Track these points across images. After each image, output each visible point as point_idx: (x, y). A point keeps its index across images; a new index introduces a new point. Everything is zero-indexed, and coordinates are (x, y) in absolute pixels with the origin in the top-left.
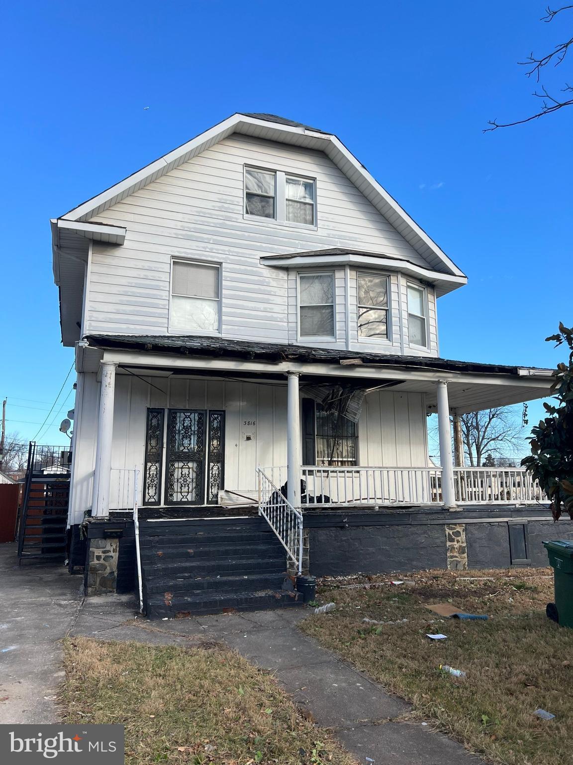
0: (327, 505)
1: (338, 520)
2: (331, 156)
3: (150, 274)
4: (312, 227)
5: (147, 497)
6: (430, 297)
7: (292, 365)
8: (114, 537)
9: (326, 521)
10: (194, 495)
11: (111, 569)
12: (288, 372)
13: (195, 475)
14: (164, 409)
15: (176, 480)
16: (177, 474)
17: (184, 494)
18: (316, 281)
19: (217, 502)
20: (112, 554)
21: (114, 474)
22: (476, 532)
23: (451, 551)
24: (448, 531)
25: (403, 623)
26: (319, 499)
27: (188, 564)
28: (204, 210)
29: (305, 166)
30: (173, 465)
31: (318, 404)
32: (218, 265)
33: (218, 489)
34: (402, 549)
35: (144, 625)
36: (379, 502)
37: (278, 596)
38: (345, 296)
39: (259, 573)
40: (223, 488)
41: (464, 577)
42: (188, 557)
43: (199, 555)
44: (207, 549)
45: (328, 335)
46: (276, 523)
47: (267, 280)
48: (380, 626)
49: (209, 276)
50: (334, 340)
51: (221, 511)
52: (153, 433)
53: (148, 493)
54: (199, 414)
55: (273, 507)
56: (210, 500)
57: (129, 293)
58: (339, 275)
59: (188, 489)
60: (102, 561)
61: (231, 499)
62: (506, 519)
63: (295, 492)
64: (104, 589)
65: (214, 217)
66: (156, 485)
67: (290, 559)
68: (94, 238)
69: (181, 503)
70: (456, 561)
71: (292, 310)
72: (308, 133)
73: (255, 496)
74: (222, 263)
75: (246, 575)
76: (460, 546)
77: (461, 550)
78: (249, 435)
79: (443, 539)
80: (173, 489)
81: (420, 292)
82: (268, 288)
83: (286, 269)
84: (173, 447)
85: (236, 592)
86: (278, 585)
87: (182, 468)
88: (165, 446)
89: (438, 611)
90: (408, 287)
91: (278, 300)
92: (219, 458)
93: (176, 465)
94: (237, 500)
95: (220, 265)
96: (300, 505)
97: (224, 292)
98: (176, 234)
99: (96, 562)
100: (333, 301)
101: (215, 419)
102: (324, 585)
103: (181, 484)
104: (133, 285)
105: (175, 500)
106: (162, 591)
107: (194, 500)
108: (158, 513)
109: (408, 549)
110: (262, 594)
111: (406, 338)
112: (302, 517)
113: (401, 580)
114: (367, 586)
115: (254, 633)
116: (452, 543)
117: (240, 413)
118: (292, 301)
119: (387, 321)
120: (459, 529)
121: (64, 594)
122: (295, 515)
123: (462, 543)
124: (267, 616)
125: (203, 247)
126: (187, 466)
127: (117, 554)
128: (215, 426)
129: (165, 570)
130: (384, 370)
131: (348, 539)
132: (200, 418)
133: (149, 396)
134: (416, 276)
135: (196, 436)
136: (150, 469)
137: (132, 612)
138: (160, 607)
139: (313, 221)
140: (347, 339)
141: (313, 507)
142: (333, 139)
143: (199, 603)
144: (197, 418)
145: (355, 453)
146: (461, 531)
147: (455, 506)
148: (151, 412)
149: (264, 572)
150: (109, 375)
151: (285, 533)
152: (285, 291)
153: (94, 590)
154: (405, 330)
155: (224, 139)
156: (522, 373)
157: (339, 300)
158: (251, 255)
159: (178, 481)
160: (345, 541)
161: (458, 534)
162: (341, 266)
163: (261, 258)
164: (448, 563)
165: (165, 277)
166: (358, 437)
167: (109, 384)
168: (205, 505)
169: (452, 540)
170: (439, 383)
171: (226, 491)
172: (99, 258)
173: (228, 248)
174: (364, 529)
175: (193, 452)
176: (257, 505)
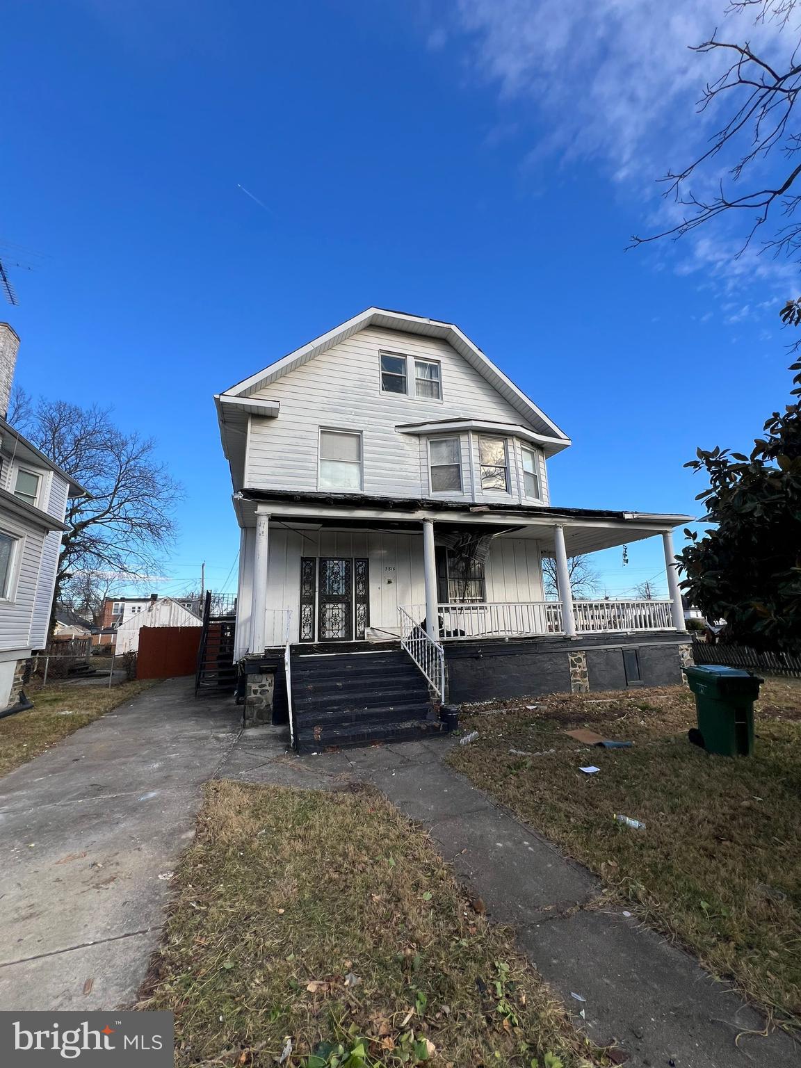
0: (463, 638)
1: (473, 651)
2: (452, 343)
3: (300, 442)
4: (439, 401)
5: (303, 635)
6: (541, 458)
7: (427, 513)
8: (269, 673)
9: (463, 652)
10: (344, 632)
11: (267, 702)
12: (424, 520)
13: (344, 615)
14: (315, 558)
15: (327, 619)
16: (329, 614)
17: (335, 632)
18: (444, 444)
19: (364, 639)
20: (267, 688)
21: (269, 614)
22: (594, 658)
23: (574, 676)
24: (570, 658)
25: (551, 754)
26: (456, 633)
27: (337, 697)
29: (431, 351)
30: (324, 607)
31: (450, 552)
33: (365, 627)
34: (531, 675)
35: (291, 761)
36: (509, 634)
37: (423, 727)
38: (470, 456)
39: (405, 704)
40: (368, 626)
41: (590, 700)
42: (336, 690)
43: (347, 688)
44: (355, 682)
45: (455, 490)
46: (418, 655)
47: (401, 444)
48: (529, 758)
49: (352, 442)
50: (461, 494)
51: (368, 646)
52: (306, 580)
53: (304, 631)
54: (346, 561)
55: (415, 642)
56: (358, 636)
57: (283, 458)
58: (463, 438)
59: (339, 627)
60: (258, 695)
61: (376, 636)
62: (621, 646)
63: (433, 627)
64: (261, 721)
66: (310, 624)
67: (432, 688)
68: (253, 412)
69: (332, 639)
70: (580, 684)
71: (424, 469)
72: (432, 323)
73: (398, 632)
74: (362, 431)
75: (392, 706)
76: (582, 671)
77: (583, 675)
78: (389, 579)
79: (567, 665)
80: (325, 627)
81: (532, 454)
82: (404, 452)
83: (418, 435)
84: (325, 590)
85: (383, 723)
86: (422, 715)
87: (333, 609)
88: (317, 590)
89: (580, 739)
90: (523, 449)
91: (411, 461)
92: (365, 600)
93: (327, 606)
94: (382, 636)
95: (361, 433)
96: (438, 639)
97: (365, 455)
98: (323, 408)
99: (253, 695)
100: (460, 460)
101: (360, 566)
102: (464, 712)
103: (332, 623)
104: (286, 451)
105: (327, 637)
106: (310, 726)
107: (343, 636)
108: (310, 649)
109: (536, 675)
110: (407, 725)
111: (523, 492)
112: (442, 650)
113: (534, 705)
114: (504, 712)
115: (401, 769)
116: (574, 669)
117: (382, 560)
118: (424, 462)
119: (506, 478)
120: (580, 656)
121: (224, 726)
122: (436, 649)
123: (584, 668)
124: (414, 748)
125: (346, 419)
126: (337, 607)
127: (273, 687)
128: (360, 572)
129: (314, 703)
130: (508, 517)
131: (483, 669)
132: (347, 565)
133: (302, 546)
134: (528, 439)
135: (344, 581)
136: (304, 610)
137: (283, 745)
138: (309, 742)
139: (438, 395)
140: (473, 493)
142: (453, 327)
143: (348, 737)
144: (344, 566)
145: (482, 592)
146: (582, 657)
147: (575, 636)
148: (305, 561)
149: (409, 703)
150: (262, 525)
151: (426, 665)
152: (418, 454)
153: (251, 722)
154: (522, 484)
155: (362, 330)
156: (627, 516)
157: (464, 460)
158: (388, 424)
159: (329, 620)
160: (480, 670)
161: (579, 660)
162: (465, 431)
163: (396, 426)
164: (573, 687)
165: (314, 444)
166: (484, 578)
167: (263, 533)
168: (354, 641)
169: (574, 666)
170: (556, 527)
171: (372, 628)
172: (257, 428)
173: (368, 419)
174: (496, 659)
175: (342, 595)
176: (399, 640)
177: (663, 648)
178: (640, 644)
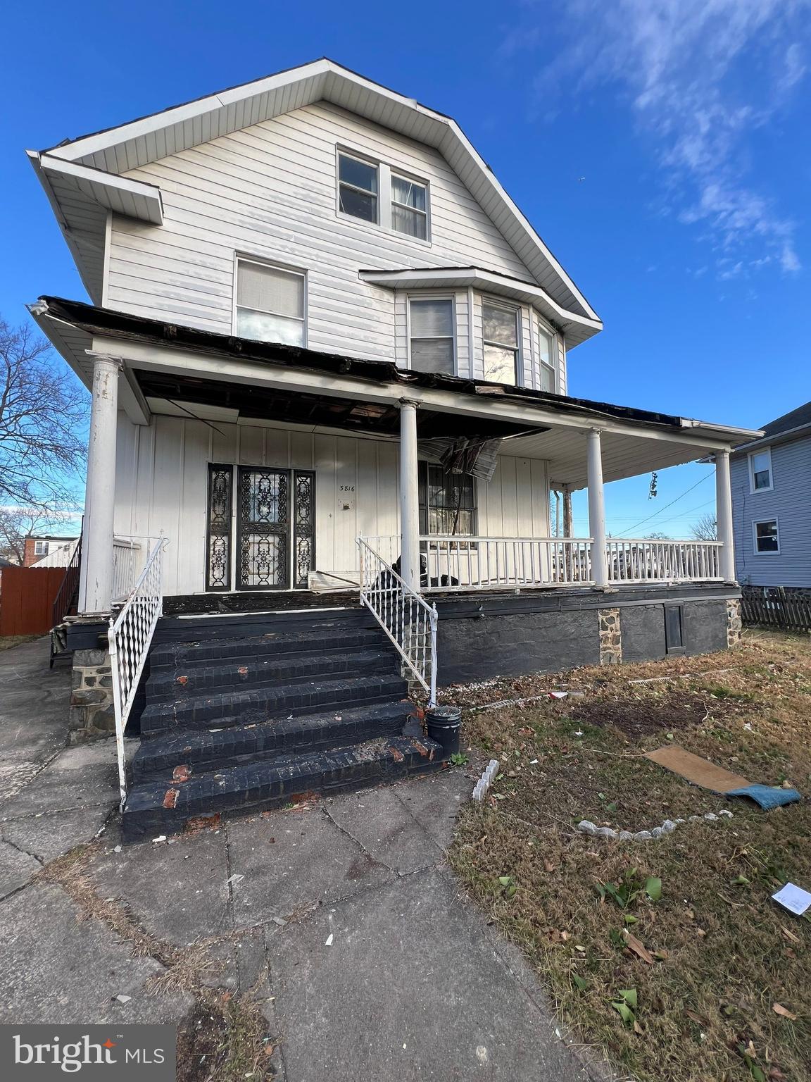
0: (455, 589)
1: (470, 608)
2: (447, 155)
3: (203, 272)
4: (425, 242)
5: (212, 580)
6: (560, 345)
7: (408, 390)
9: (456, 610)
10: (276, 577)
12: (403, 401)
13: (277, 552)
14: (231, 466)
15: (251, 559)
16: (253, 551)
17: (263, 577)
18: (431, 308)
19: (307, 587)
22: (629, 617)
23: (605, 643)
24: (601, 617)
26: (445, 581)
27: (234, 698)
28: (281, 196)
29: (416, 164)
30: (246, 539)
32: (303, 273)
33: (308, 570)
34: (549, 643)
36: (521, 583)
37: (399, 757)
38: (469, 326)
40: (314, 568)
42: (236, 682)
46: (389, 616)
47: (368, 300)
49: (289, 285)
51: (307, 599)
52: (217, 497)
53: (213, 575)
54: (281, 474)
56: (298, 583)
58: (460, 298)
59: (268, 570)
60: (95, 688)
61: (324, 582)
62: (663, 601)
63: (412, 571)
64: (101, 732)
65: (295, 207)
66: (224, 564)
67: (406, 665)
68: (113, 206)
69: (259, 587)
70: (610, 653)
71: (401, 342)
72: (419, 108)
73: (356, 579)
74: (307, 270)
75: (339, 712)
76: (614, 635)
77: (615, 640)
78: (346, 503)
79: (595, 627)
80: (248, 570)
81: (550, 338)
82: (370, 312)
83: (393, 289)
84: (246, 515)
85: (318, 751)
86: (394, 728)
87: (259, 543)
88: (235, 513)
90: (540, 329)
91: (383, 328)
92: (310, 532)
93: (251, 539)
94: (333, 583)
95: (305, 274)
96: (419, 589)
97: (310, 309)
98: (241, 221)
99: (85, 687)
100: (453, 332)
101: (303, 482)
103: (259, 564)
104: (178, 284)
105: (251, 583)
106: (164, 769)
107: (276, 583)
109: (556, 642)
110: (366, 753)
112: (435, 611)
113: (563, 691)
114: (520, 703)
116: (605, 632)
117: (335, 475)
118: (401, 331)
120: (613, 614)
123: (617, 631)
125: (282, 246)
126: (266, 541)
128: (302, 491)
129: (185, 714)
131: (484, 634)
132: (281, 480)
133: (210, 447)
135: (277, 503)
136: (214, 543)
139: (425, 235)
141: (436, 591)
142: (451, 123)
143: (242, 789)
144: (277, 480)
145: (473, 527)
146: (615, 616)
147: (608, 586)
148: (215, 470)
149: (371, 704)
150: (103, 378)
152: (392, 318)
153: (82, 735)
155: (306, 105)
156: (685, 423)
157: (460, 331)
158: (347, 265)
159: (254, 559)
160: (479, 635)
161: (612, 620)
162: (464, 286)
163: (360, 271)
164: (601, 656)
165: (226, 280)
166: (476, 509)
168: (292, 589)
169: (605, 628)
170: (592, 431)
171: (318, 572)
172: (123, 238)
173: (316, 252)
174: (503, 619)
175: (274, 524)
176: (358, 589)
177: (710, 603)
178: (685, 599)
